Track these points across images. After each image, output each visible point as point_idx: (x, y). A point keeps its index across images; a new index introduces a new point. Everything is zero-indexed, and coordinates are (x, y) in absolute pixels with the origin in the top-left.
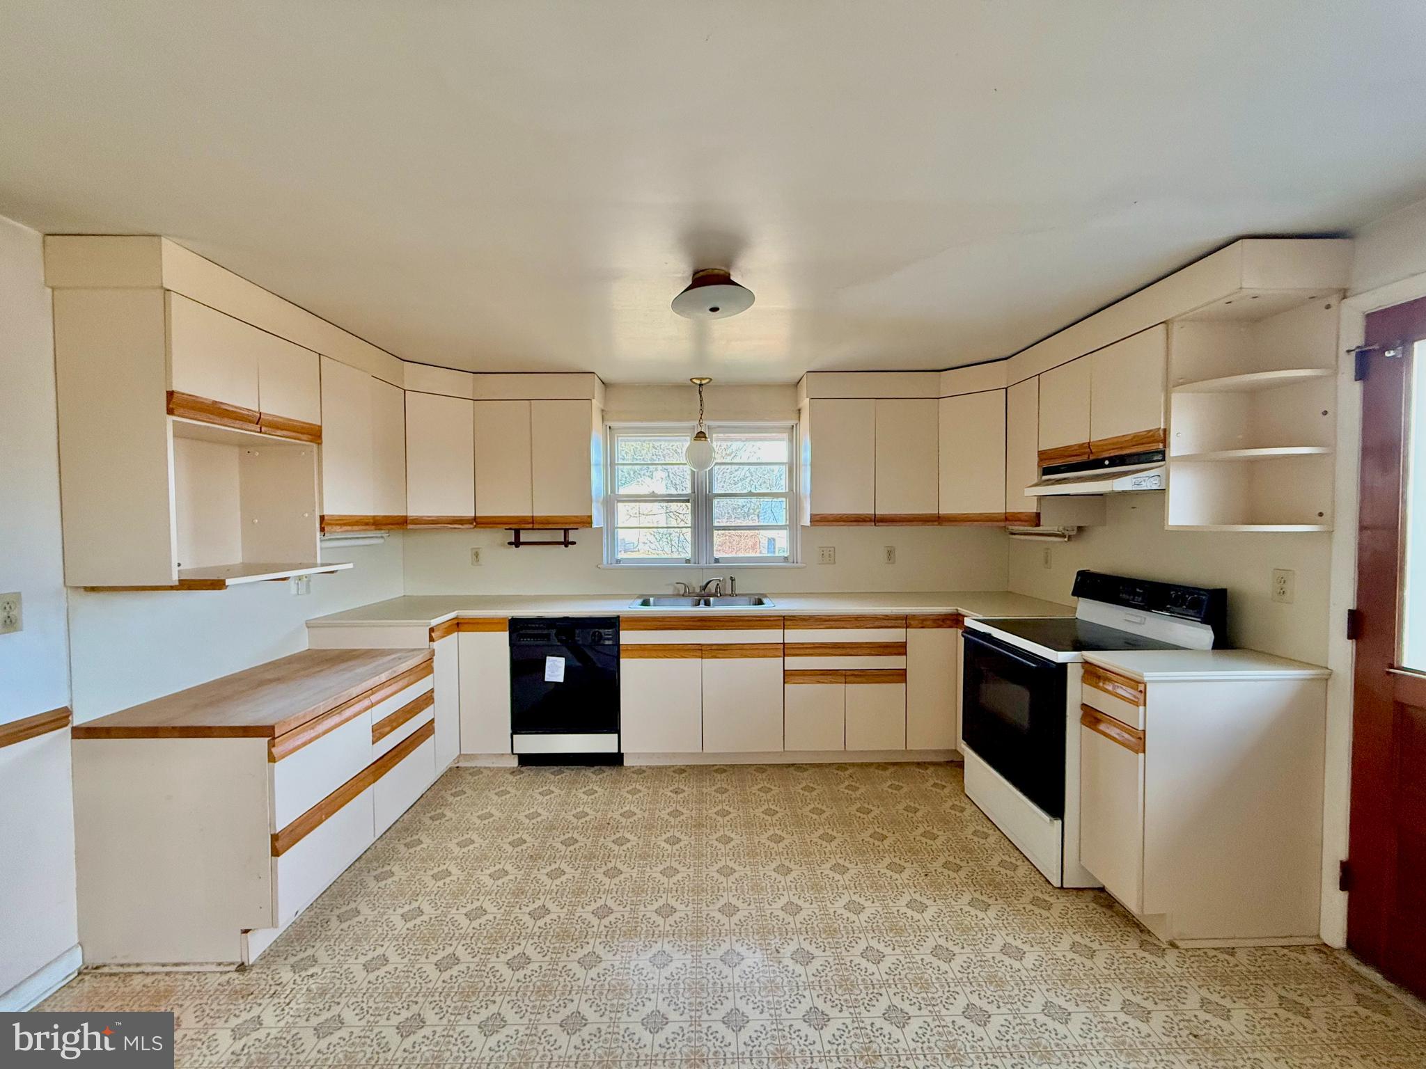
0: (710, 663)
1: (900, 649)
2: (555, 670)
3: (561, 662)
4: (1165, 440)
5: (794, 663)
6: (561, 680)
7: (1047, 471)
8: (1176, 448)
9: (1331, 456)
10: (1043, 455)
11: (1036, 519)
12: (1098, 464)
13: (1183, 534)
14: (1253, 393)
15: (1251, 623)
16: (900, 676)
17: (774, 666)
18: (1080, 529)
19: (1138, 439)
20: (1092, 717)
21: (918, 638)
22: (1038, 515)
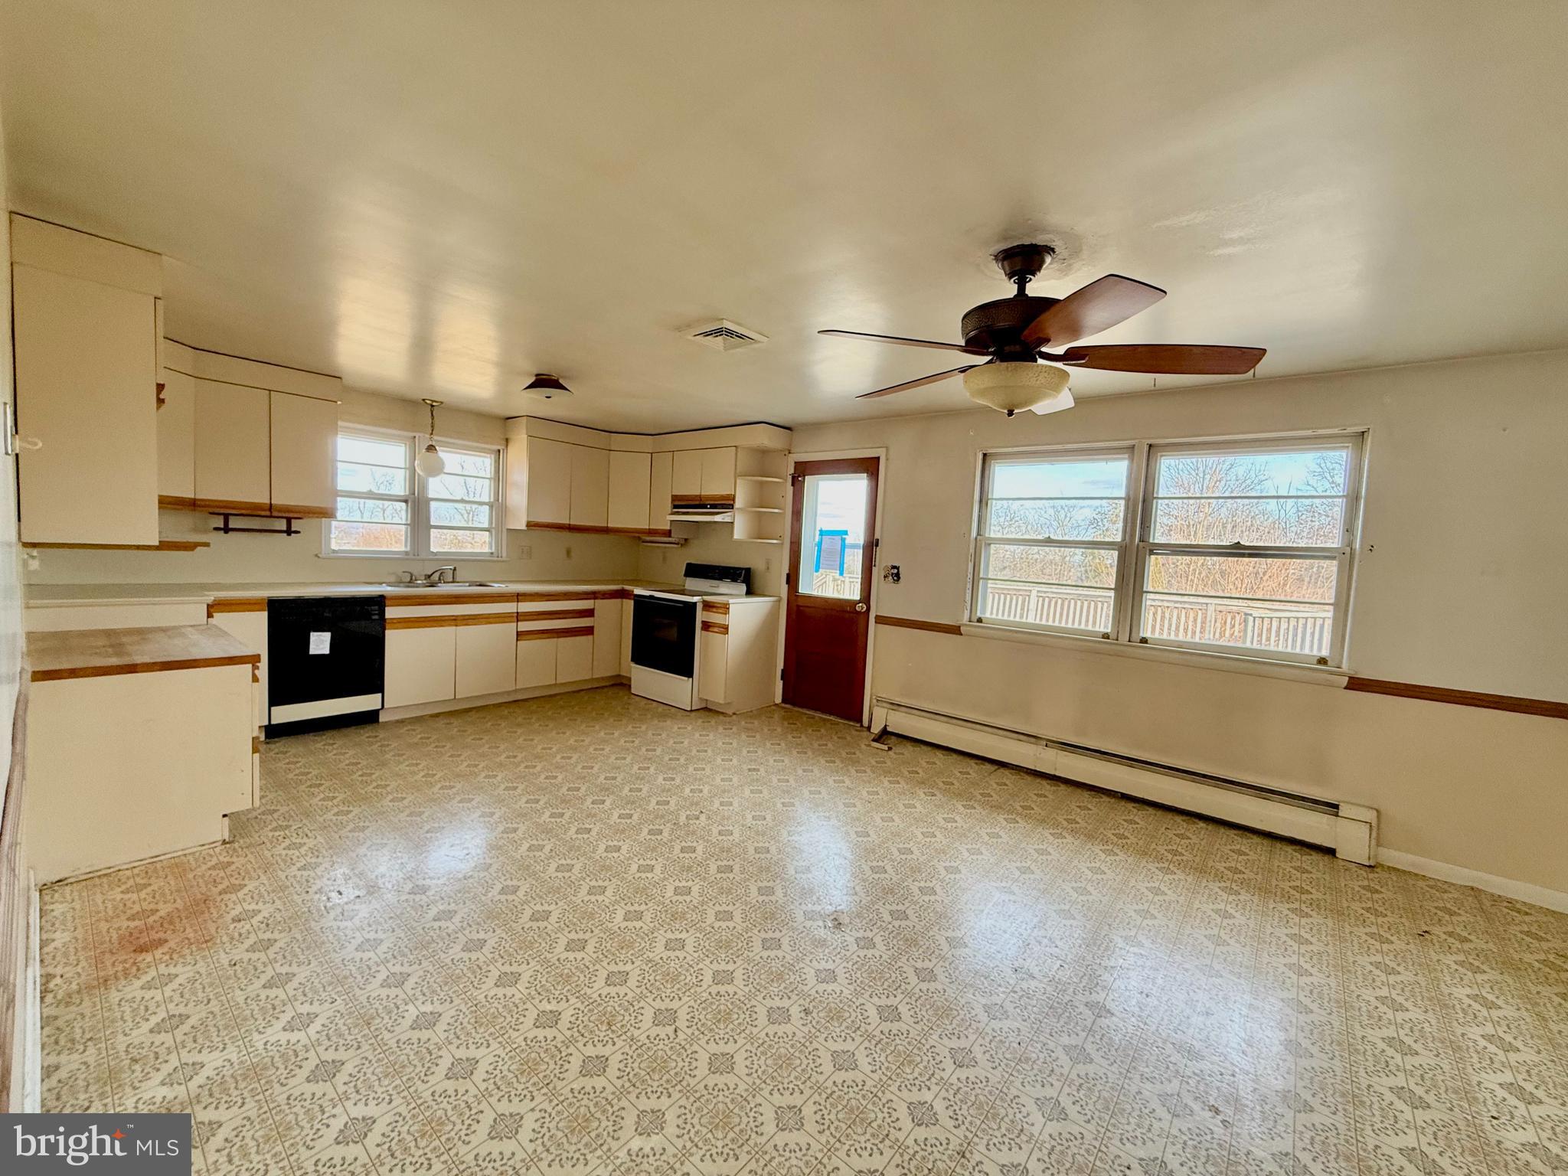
0: (462, 629)
1: (589, 613)
2: (320, 643)
3: (326, 636)
4: (734, 500)
5: (524, 626)
6: (327, 652)
7: (675, 507)
8: (737, 505)
9: (784, 513)
10: (675, 498)
11: (668, 533)
12: (704, 506)
13: (739, 543)
14: (762, 483)
15: (758, 582)
16: (589, 631)
17: (511, 628)
18: (686, 540)
19: (723, 497)
20: (707, 626)
21: (599, 605)
22: (670, 531)
